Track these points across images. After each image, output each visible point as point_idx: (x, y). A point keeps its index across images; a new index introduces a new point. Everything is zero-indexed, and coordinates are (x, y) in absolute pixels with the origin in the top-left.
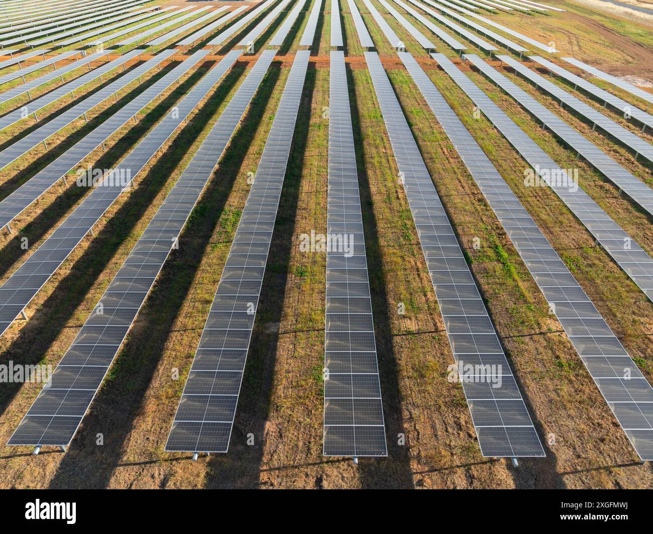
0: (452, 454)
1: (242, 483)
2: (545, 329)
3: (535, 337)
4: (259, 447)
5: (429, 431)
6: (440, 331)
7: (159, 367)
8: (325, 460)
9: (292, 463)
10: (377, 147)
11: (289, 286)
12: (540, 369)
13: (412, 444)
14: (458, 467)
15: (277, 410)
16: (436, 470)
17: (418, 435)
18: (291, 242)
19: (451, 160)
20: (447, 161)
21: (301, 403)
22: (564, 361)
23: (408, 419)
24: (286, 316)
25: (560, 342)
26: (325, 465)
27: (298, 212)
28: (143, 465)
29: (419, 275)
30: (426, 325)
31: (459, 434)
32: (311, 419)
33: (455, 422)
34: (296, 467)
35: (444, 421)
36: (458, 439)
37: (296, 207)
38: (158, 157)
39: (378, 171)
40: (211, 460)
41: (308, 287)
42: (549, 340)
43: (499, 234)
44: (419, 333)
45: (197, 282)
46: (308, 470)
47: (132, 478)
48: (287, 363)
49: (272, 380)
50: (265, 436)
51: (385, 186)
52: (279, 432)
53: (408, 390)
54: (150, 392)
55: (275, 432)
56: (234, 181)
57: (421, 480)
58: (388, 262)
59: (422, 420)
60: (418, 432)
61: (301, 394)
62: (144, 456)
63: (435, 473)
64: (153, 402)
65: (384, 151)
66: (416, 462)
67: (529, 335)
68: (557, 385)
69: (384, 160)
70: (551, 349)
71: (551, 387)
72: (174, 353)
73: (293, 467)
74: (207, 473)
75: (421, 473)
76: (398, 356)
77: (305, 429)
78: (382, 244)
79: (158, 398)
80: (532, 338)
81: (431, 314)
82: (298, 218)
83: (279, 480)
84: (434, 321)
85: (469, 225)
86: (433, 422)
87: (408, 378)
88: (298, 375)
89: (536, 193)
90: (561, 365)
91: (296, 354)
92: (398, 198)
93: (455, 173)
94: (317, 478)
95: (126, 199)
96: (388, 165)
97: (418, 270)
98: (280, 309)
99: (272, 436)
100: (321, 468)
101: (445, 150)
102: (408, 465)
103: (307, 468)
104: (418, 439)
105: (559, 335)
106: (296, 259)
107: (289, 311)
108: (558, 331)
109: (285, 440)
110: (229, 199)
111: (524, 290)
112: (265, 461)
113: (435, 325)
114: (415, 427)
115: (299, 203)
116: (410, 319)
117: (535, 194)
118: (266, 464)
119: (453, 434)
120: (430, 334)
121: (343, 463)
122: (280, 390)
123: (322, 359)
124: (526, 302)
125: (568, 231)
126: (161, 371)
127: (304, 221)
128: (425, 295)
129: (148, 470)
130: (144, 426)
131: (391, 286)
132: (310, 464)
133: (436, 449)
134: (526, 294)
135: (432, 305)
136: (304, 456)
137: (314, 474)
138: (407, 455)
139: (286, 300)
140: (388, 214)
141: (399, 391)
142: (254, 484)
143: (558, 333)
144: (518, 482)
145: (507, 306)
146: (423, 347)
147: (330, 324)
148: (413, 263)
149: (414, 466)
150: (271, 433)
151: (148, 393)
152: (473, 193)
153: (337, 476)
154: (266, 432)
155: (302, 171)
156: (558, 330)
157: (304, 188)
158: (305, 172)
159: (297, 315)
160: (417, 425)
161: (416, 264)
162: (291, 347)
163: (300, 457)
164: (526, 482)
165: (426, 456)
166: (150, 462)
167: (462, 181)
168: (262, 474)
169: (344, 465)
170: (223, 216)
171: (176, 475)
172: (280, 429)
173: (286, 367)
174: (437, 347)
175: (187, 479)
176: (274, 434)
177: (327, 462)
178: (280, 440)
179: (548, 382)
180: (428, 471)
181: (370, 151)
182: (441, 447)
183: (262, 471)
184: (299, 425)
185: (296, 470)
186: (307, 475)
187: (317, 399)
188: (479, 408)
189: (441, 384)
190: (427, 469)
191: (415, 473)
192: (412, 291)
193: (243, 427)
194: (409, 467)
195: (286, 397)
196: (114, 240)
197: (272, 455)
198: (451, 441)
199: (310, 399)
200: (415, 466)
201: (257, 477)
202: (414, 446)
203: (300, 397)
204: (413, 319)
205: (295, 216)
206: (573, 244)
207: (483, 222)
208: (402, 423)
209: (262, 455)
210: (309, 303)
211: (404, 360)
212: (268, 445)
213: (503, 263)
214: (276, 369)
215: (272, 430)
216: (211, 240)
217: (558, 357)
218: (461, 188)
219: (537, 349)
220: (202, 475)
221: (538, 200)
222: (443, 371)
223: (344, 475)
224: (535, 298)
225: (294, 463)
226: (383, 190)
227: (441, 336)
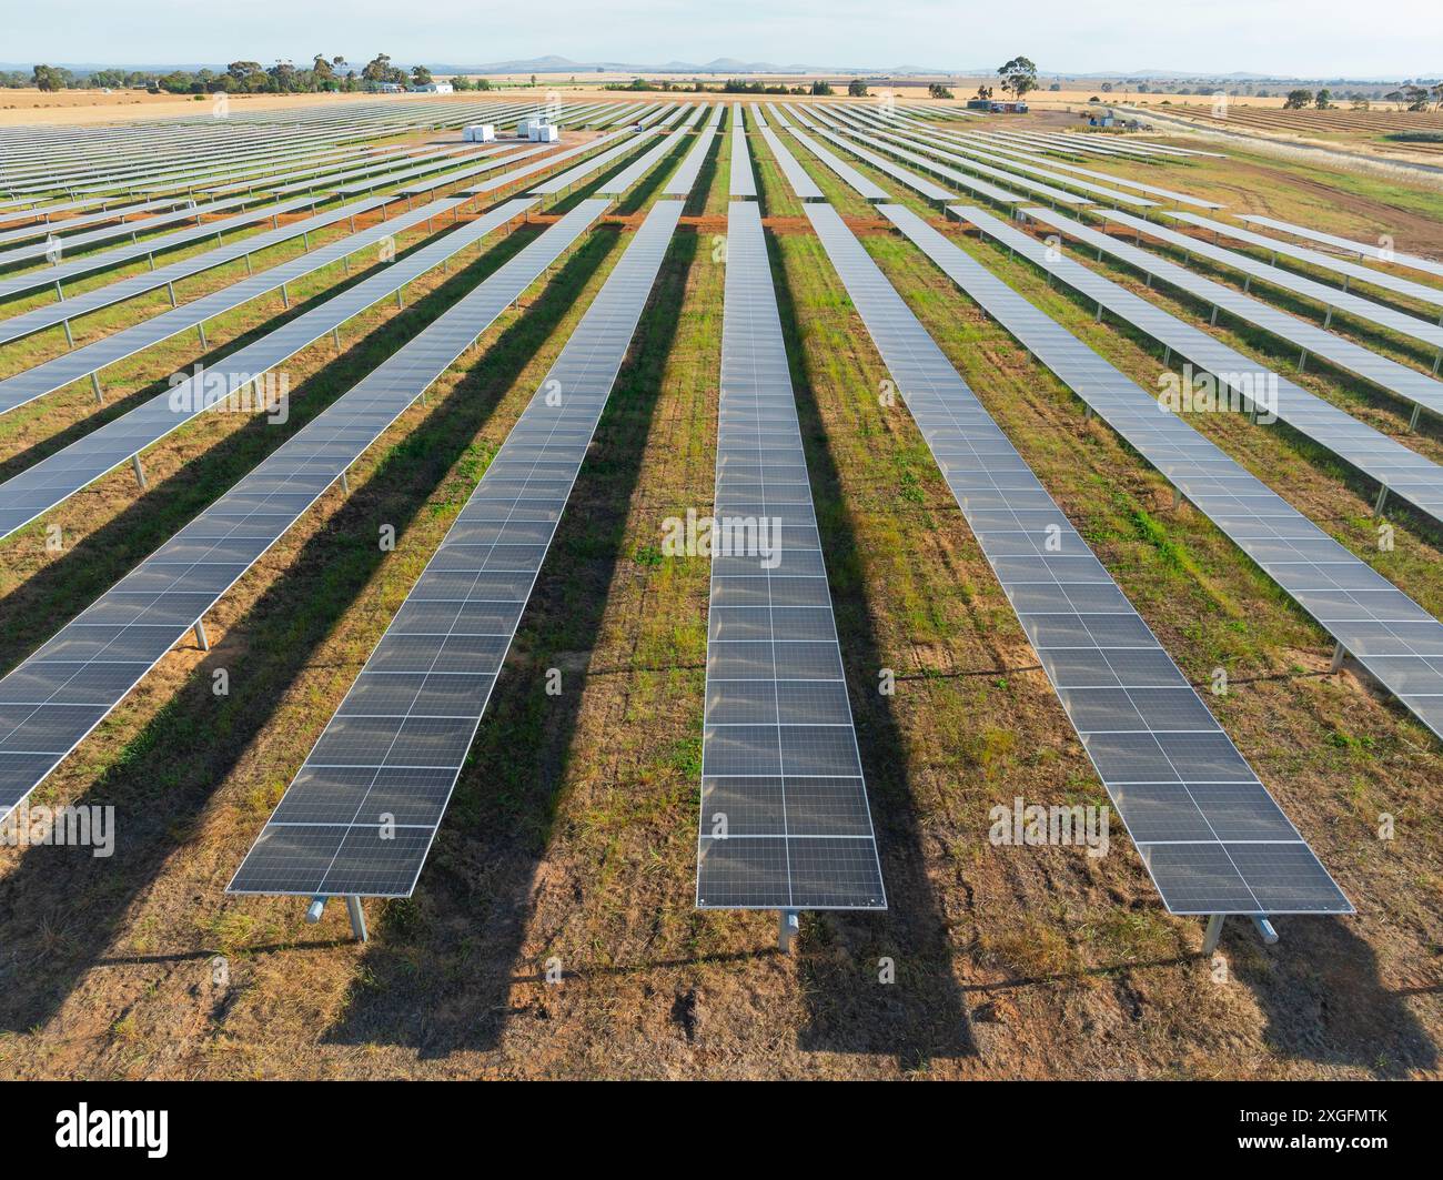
0: (1072, 943)
1: (455, 1010)
2: (1282, 668)
3: (1260, 685)
4: (516, 922)
5: (999, 888)
6: (1011, 671)
7: (260, 739)
8: (702, 953)
9: (605, 959)
10: (834, 349)
11: (619, 580)
12: (1286, 749)
13: (954, 917)
14: (1092, 972)
15: (570, 836)
16: (1028, 981)
17: (970, 896)
18: (628, 503)
19: (1008, 371)
20: (998, 372)
21: (640, 822)
22: (1348, 736)
23: (939, 858)
24: (607, 639)
25: (1327, 695)
26: (703, 966)
27: (648, 452)
28: (171, 964)
29: (947, 564)
30: (973, 659)
31: (1085, 893)
32: (667, 855)
33: (1072, 867)
34: (621, 971)
35: (1039, 864)
36: (1084, 906)
37: (644, 444)
38: (327, 361)
39: (838, 388)
40: (371, 951)
41: (666, 584)
42: (1298, 692)
43: (1138, 493)
44: (954, 674)
45: (385, 573)
46: (654, 979)
47: (132, 996)
48: (605, 734)
49: (563, 768)
50: (532, 895)
51: (857, 411)
52: (573, 886)
53: (936, 792)
54: (226, 793)
55: (561, 887)
56: (498, 399)
57: (988, 1006)
58: (868, 540)
59: (979, 862)
60: (970, 890)
61: (640, 799)
62: (180, 939)
63: (1027, 988)
64: (227, 815)
65: (852, 355)
66: (967, 960)
67: (1246, 682)
68: (1338, 786)
69: (851, 370)
70: (1309, 709)
71: (1325, 790)
72: (304, 711)
73: (608, 970)
74: (355, 983)
75: (984, 989)
76: (903, 721)
77: (647, 878)
78: (852, 507)
79: (244, 805)
80: (1252, 688)
81: (983, 637)
82: (647, 461)
83: (566, 1003)
84: (994, 650)
85: (1064, 477)
86: (1010, 865)
87: (933, 767)
88: (634, 760)
89: (1216, 425)
90: (1341, 744)
91: (631, 715)
92: (887, 430)
93: (1019, 391)
94: (679, 998)
95: (238, 426)
96: (860, 378)
97: (943, 554)
98: (595, 624)
99: (552, 894)
100: (692, 973)
101: (993, 355)
102: (947, 968)
103: (650, 973)
104: (970, 904)
105: (1323, 681)
106: (638, 533)
107: (618, 631)
108: (1317, 673)
109: (589, 903)
110: (485, 430)
111: (1216, 594)
112: (529, 955)
113: (994, 659)
114: (959, 877)
115: (652, 437)
116: (931, 647)
117: (1213, 427)
118: (531, 962)
119: (1069, 894)
120: (985, 678)
121: (754, 960)
122: (583, 791)
123: (699, 727)
124: (1222, 614)
125: (1304, 490)
126: (262, 748)
127: (662, 467)
128: (967, 602)
129: (183, 976)
130: (191, 870)
131: (878, 583)
132: (660, 965)
133: (1023, 929)
134: (1224, 601)
135: (986, 621)
136: (642, 944)
137: (670, 988)
138: (942, 946)
139: (610, 610)
140: (864, 456)
141: (909, 797)
142: (491, 1013)
143: (1320, 678)
144: (1274, 1012)
145: (1179, 623)
146: (968, 704)
147: (720, 626)
148: (931, 542)
149: (963, 970)
150: (549, 889)
151: (219, 794)
152: (1066, 425)
153: (737, 993)
154: (537, 885)
155: (660, 385)
156: (1318, 670)
157: (664, 412)
158: (668, 386)
159: (635, 639)
160: (964, 873)
161: (938, 543)
162: (618, 699)
163: (631, 947)
164: (1298, 1011)
165: (997, 949)
166: (194, 956)
167: (1038, 405)
168: (515, 990)
169: (757, 967)
170: (465, 457)
171: (263, 984)
172: (577, 880)
173: (602, 741)
174: (1005, 703)
175: (294, 996)
176: (557, 891)
177: (707, 959)
178: (573, 905)
179: (1314, 779)
180: (1005, 984)
181: (818, 354)
182: (1039, 924)
183: (517, 980)
184: (629, 869)
185: (618, 979)
186: (648, 991)
187: (684, 811)
188: (1142, 801)
189: (1025, 780)
190: (1000, 978)
191: (966, 989)
192: (931, 592)
193: (470, 874)
194: (950, 973)
195: (598, 805)
196: (194, 495)
197: (549, 941)
198: (1064, 912)
199: (664, 811)
200: (967, 972)
201: (502, 994)
202: (959, 924)
203: (638, 807)
204: (939, 647)
205: (640, 457)
206: (1321, 512)
207: (1095, 472)
208: (923, 868)
209: (520, 939)
210: (668, 614)
211: (919, 727)
212: (538, 917)
213: (1156, 545)
214: (574, 745)
215: (553, 881)
216: (432, 498)
217: (1329, 726)
218: (1036, 416)
219: (1269, 709)
220: (341, 986)
221: (1223, 437)
222: (1027, 755)
223: (759, 991)
224: (1246, 610)
225: (612, 959)
226: (852, 417)
227: (1015, 680)
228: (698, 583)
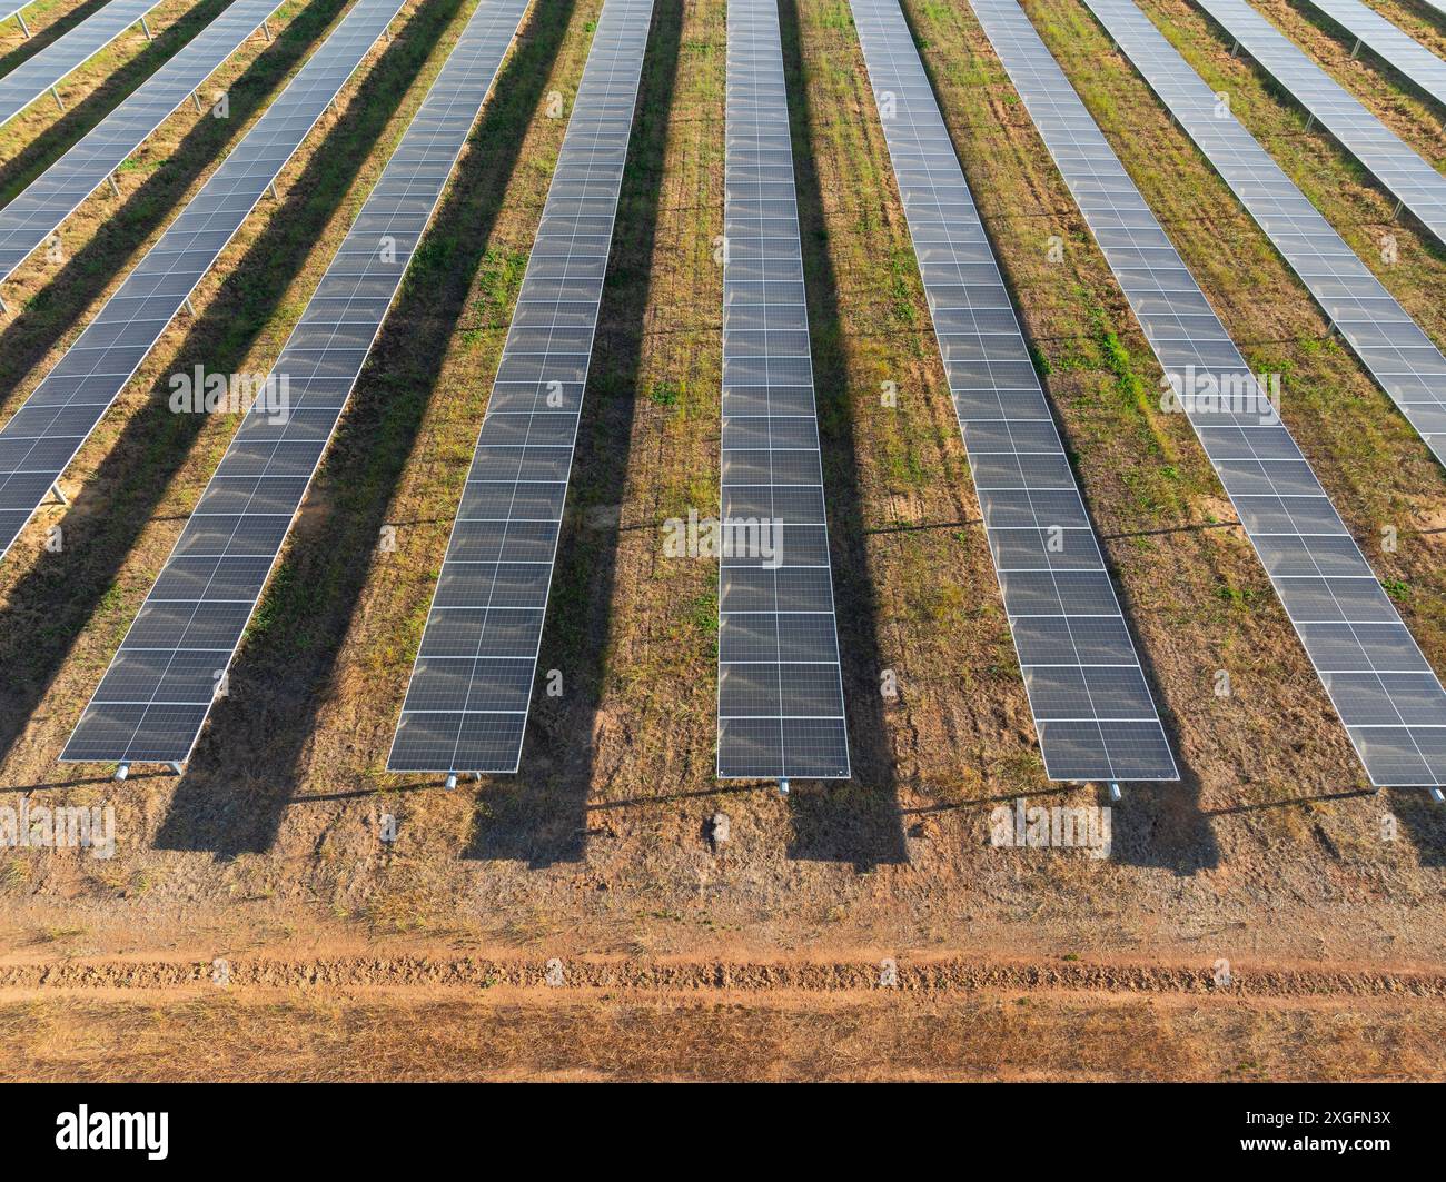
0: (985, 775)
1: (550, 831)
2: (1198, 517)
3: (1177, 536)
4: (585, 761)
5: (938, 729)
6: (970, 523)
7: (364, 601)
8: (720, 786)
9: (652, 791)
10: (838, 99)
11: (639, 423)
12: (1183, 603)
13: (902, 755)
14: (996, 799)
15: (619, 688)
16: (950, 806)
17: (915, 737)
18: (641, 328)
19: (1013, 132)
20: (1002, 134)
21: (669, 674)
22: (1234, 587)
23: (896, 704)
24: (633, 491)
25: (1229, 546)
26: (721, 796)
27: (657, 256)
28: (344, 801)
29: (928, 400)
30: (940, 510)
31: (1000, 735)
32: (692, 705)
33: (994, 712)
34: (661, 800)
35: (970, 710)
36: (997, 744)
37: (651, 245)
38: (328, 127)
39: (841, 158)
40: (484, 788)
41: (681, 428)
42: (1204, 544)
43: (1113, 307)
44: (924, 526)
45: (434, 418)
46: (687, 807)
47: (323, 826)
48: (638, 592)
49: (608, 626)
50: (595, 739)
51: (858, 193)
52: (624, 731)
53: (897, 645)
54: (347, 654)
55: (616, 732)
56: (506, 182)
57: (919, 826)
58: (859, 372)
59: (925, 707)
60: (916, 731)
61: (670, 654)
62: (345, 781)
63: (949, 811)
64: (354, 675)
65: (856, 108)
66: (908, 789)
67: (1164, 532)
68: (1215, 638)
69: (855, 132)
70: (1210, 562)
71: (1202, 641)
72: (393, 572)
73: (654, 799)
74: (477, 814)
75: (918, 812)
76: (877, 576)
77: (679, 725)
78: (847, 330)
79: (365, 665)
80: (1168, 539)
81: (952, 486)
82: (657, 270)
83: (627, 825)
84: (958, 501)
85: (1047, 286)
86: (948, 710)
87: (898, 621)
88: (662, 616)
89: (1204, 211)
90: (1227, 596)
91: (658, 572)
92: (886, 222)
93: (1020, 162)
94: (705, 821)
95: (260, 227)
96: (864, 143)
97: (926, 388)
98: (621, 476)
99: (609, 738)
100: (713, 801)
101: (999, 107)
102: (893, 795)
103: (684, 802)
104: (915, 744)
105: (1228, 532)
106: (654, 365)
107: (641, 481)
108: (1226, 524)
109: (637, 746)
110: (498, 227)
111: (1160, 435)
112: (598, 789)
113: (958, 510)
114: (909, 721)
115: (659, 235)
116: (906, 497)
117: (1201, 215)
118: (600, 794)
119: (988, 735)
120: (948, 530)
121: (757, 791)
122: (625, 648)
123: (713, 583)
124: (1161, 459)
125: (1268, 302)
126: (367, 610)
127: (670, 278)
128: (941, 446)
129: (355, 810)
130: (338, 723)
131: (865, 425)
132: (691, 795)
133: (951, 764)
134: (1164, 442)
135: (955, 466)
136: (677, 779)
137: (698, 813)
138: (891, 774)
139: (634, 457)
140: (863, 263)
141: (876, 648)
142: (576, 834)
143: (1227, 528)
144: (1118, 830)
145: (1120, 469)
146: (932, 558)
148: (916, 374)
149: (905, 797)
150: (607, 734)
151: (343, 654)
152: (1059, 212)
153: (746, 817)
154: (597, 731)
155: (664, 159)
156: (1228, 520)
157: (670, 199)
158: (672, 160)
159: (659, 490)
160: (913, 717)
161: (922, 374)
162: (647, 557)
163: (670, 781)
164: (1135, 829)
165: (930, 780)
166: (360, 794)
167: (1036, 183)
168: (590, 815)
169: (759, 796)
170: (484, 267)
171: (414, 818)
172: (627, 726)
173: (637, 599)
174: (961, 556)
175: (437, 825)
176: (613, 735)
177: (725, 791)
178: (625, 747)
179: (1198, 631)
180: (934, 808)
181: (822, 108)
182: (963, 760)
183: (591, 808)
184: (665, 717)
185: (662, 806)
186: (683, 816)
187: (704, 664)
189: (968, 633)
190: (931, 803)
191: (906, 812)
192: (911, 435)
193: (548, 722)
194: (895, 800)
195: (637, 661)
196: (241, 323)
197: (610, 778)
198: (983, 749)
199: (688, 665)
200: (907, 799)
201: (581, 821)
202: (906, 759)
203: (668, 662)
204: (913, 497)
205: (649, 266)
206: (1278, 331)
207: (1078, 279)
208: (882, 712)
209: (590, 776)
210: (684, 462)
211: (890, 584)
212: (601, 758)
213: (1118, 374)
214: (614, 604)
215: (609, 727)
216: (461, 323)
217: (1221, 579)
218: (1032, 199)
219: (1177, 560)
220: (468, 817)
221: (1207, 229)
222: (973, 608)
223: (761, 815)
224: (1183, 452)
225: (657, 791)
226: (853, 203)
227: (972, 533)
228: (709, 426)
